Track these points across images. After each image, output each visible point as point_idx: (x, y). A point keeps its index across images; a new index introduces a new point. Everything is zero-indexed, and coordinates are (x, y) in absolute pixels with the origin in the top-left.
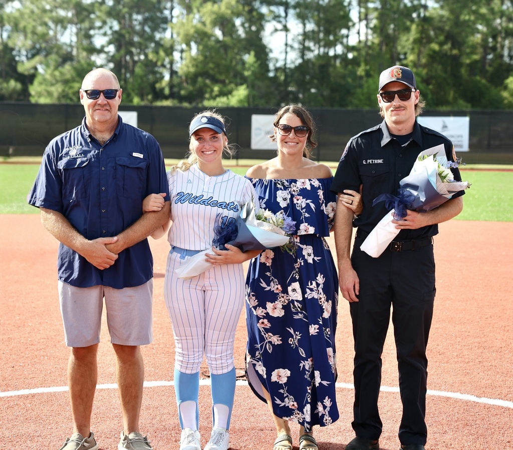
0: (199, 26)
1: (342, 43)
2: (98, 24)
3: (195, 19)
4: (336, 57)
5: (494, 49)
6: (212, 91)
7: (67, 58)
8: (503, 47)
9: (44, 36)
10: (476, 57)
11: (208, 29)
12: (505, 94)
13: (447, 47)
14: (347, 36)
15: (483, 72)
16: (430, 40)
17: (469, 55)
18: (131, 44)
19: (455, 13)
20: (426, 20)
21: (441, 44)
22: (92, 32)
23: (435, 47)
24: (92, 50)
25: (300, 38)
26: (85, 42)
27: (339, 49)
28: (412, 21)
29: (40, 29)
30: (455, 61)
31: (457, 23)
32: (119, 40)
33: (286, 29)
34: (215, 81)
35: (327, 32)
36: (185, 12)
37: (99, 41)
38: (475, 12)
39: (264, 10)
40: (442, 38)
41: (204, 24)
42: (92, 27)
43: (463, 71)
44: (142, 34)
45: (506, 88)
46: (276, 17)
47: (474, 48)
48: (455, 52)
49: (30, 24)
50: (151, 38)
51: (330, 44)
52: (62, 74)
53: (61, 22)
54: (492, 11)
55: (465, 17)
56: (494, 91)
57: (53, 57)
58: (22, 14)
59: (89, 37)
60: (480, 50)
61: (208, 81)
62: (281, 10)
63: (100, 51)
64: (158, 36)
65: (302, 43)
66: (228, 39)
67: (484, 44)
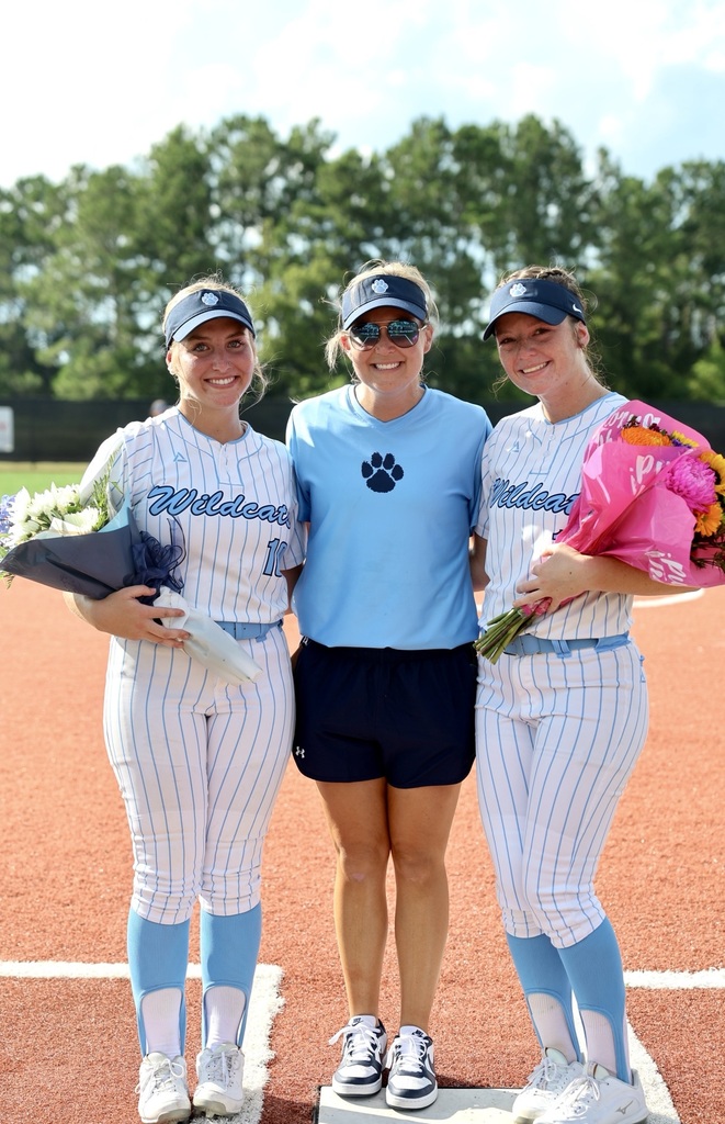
0: (282, 298)
1: (472, 319)
2: (144, 295)
3: (275, 288)
4: (465, 337)
5: (679, 324)
6: (298, 385)
7: (101, 342)
8: (691, 321)
9: (72, 315)
10: (655, 335)
11: (293, 301)
12: (693, 385)
13: (615, 322)
14: (478, 309)
15: (664, 356)
17: (643, 333)
19: (625, 276)
21: (607, 318)
22: (136, 306)
23: (598, 322)
24: (137, 331)
26: (126, 321)
27: (467, 327)
29: (67, 304)
30: (626, 342)
31: (628, 289)
34: (303, 371)
35: (453, 304)
36: (262, 277)
37: (145, 320)
38: (654, 275)
40: (607, 310)
41: (286, 294)
42: (136, 299)
43: (638, 355)
45: (694, 376)
47: (652, 324)
48: (625, 329)
49: (54, 297)
51: (456, 321)
52: (98, 364)
53: (95, 295)
54: (675, 273)
55: (639, 280)
56: (678, 381)
57: (85, 342)
58: (42, 284)
59: (131, 313)
60: (661, 326)
61: (294, 373)
63: (146, 333)
66: (319, 316)
67: (666, 317)
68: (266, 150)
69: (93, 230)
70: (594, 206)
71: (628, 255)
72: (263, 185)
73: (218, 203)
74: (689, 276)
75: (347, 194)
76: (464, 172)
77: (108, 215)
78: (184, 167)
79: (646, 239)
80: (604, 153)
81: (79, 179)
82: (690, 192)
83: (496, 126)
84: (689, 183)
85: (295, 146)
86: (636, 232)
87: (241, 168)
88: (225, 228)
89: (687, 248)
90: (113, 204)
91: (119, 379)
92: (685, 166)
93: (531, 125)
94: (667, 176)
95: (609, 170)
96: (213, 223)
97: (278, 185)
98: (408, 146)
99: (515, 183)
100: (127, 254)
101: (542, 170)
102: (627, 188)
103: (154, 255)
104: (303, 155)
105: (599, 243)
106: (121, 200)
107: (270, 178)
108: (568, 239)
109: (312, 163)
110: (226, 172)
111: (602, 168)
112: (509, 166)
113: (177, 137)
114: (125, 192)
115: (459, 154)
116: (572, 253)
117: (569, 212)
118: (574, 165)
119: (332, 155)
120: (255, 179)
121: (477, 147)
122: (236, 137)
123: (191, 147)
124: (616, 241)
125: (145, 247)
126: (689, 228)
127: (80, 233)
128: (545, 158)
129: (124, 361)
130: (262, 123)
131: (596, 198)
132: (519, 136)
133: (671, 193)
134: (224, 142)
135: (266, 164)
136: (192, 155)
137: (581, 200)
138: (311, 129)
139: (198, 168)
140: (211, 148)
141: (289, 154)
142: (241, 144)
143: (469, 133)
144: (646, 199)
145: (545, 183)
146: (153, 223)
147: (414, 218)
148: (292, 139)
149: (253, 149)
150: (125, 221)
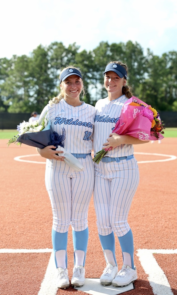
2: (31, 87)
5: (169, 92)
7: (20, 99)
8: (172, 91)
9: (13, 92)
10: (163, 95)
12: (174, 108)
15: (166, 100)
16: (146, 90)
17: (160, 95)
18: (43, 94)
19: (155, 80)
20: (145, 83)
21: (151, 91)
22: (29, 90)
23: (148, 92)
24: (30, 96)
25: (102, 90)
26: (27, 94)
28: (140, 83)
29: (11, 90)
30: (156, 97)
31: (156, 84)
32: (39, 93)
33: (96, 87)
37: (32, 93)
38: (162, 80)
39: (89, 81)
42: (29, 88)
43: (159, 100)
44: (46, 90)
45: (173, 105)
46: (93, 83)
47: (162, 92)
48: (155, 94)
49: (8, 88)
50: (49, 92)
52: (19, 105)
53: (19, 87)
54: (168, 79)
55: (159, 81)
56: (169, 107)
57: (16, 99)
58: (5, 85)
59: (28, 92)
60: (165, 93)
62: (94, 81)
63: (32, 96)
64: (52, 91)
65: (102, 92)
67: (166, 90)
68: (62, 50)
69: (18, 71)
70: (146, 63)
71: (155, 75)
72: (62, 59)
73: (50, 64)
74: (171, 80)
75: (83, 61)
76: (113, 55)
77: (22, 67)
78: (41, 55)
79: (160, 71)
80: (148, 50)
81: (15, 58)
82: (171, 59)
83: (121, 43)
84: (170, 57)
85: (70, 49)
86: (157, 69)
87: (56, 55)
88: (52, 70)
89: (171, 73)
90: (23, 64)
91: (25, 108)
92: (170, 52)
93: (130, 43)
94: (165, 55)
95: (150, 54)
96: (49, 68)
97: (66, 59)
98: (99, 49)
99: (126, 57)
100: (27, 77)
101: (133, 54)
102: (155, 58)
103: (34, 77)
104: (72, 51)
105: (148, 72)
106: (25, 63)
107: (64, 57)
108: (140, 71)
109: (74, 53)
110: (52, 56)
111: (148, 53)
112: (124, 53)
113: (39, 47)
114: (26, 61)
115: (112, 50)
116: (141, 75)
117: (140, 64)
118: (141, 52)
119: (79, 51)
120: (59, 58)
121: (116, 49)
122: (55, 47)
123: (43, 50)
124: (152, 72)
125: (31, 75)
126: (171, 68)
127: (15, 72)
128: (134, 51)
129: (26, 104)
130: (61, 44)
131: (147, 61)
132: (127, 46)
133: (166, 59)
134: (52, 48)
135: (62, 53)
136: (43, 52)
137: (143, 61)
138: (74, 45)
139: (45, 55)
140: (48, 50)
141: (68, 51)
142: (56, 49)
143: (114, 45)
144: (160, 61)
145: (134, 57)
146: (33, 69)
147: (100, 66)
148: (69, 48)
149: (59, 50)
150: (26, 68)
